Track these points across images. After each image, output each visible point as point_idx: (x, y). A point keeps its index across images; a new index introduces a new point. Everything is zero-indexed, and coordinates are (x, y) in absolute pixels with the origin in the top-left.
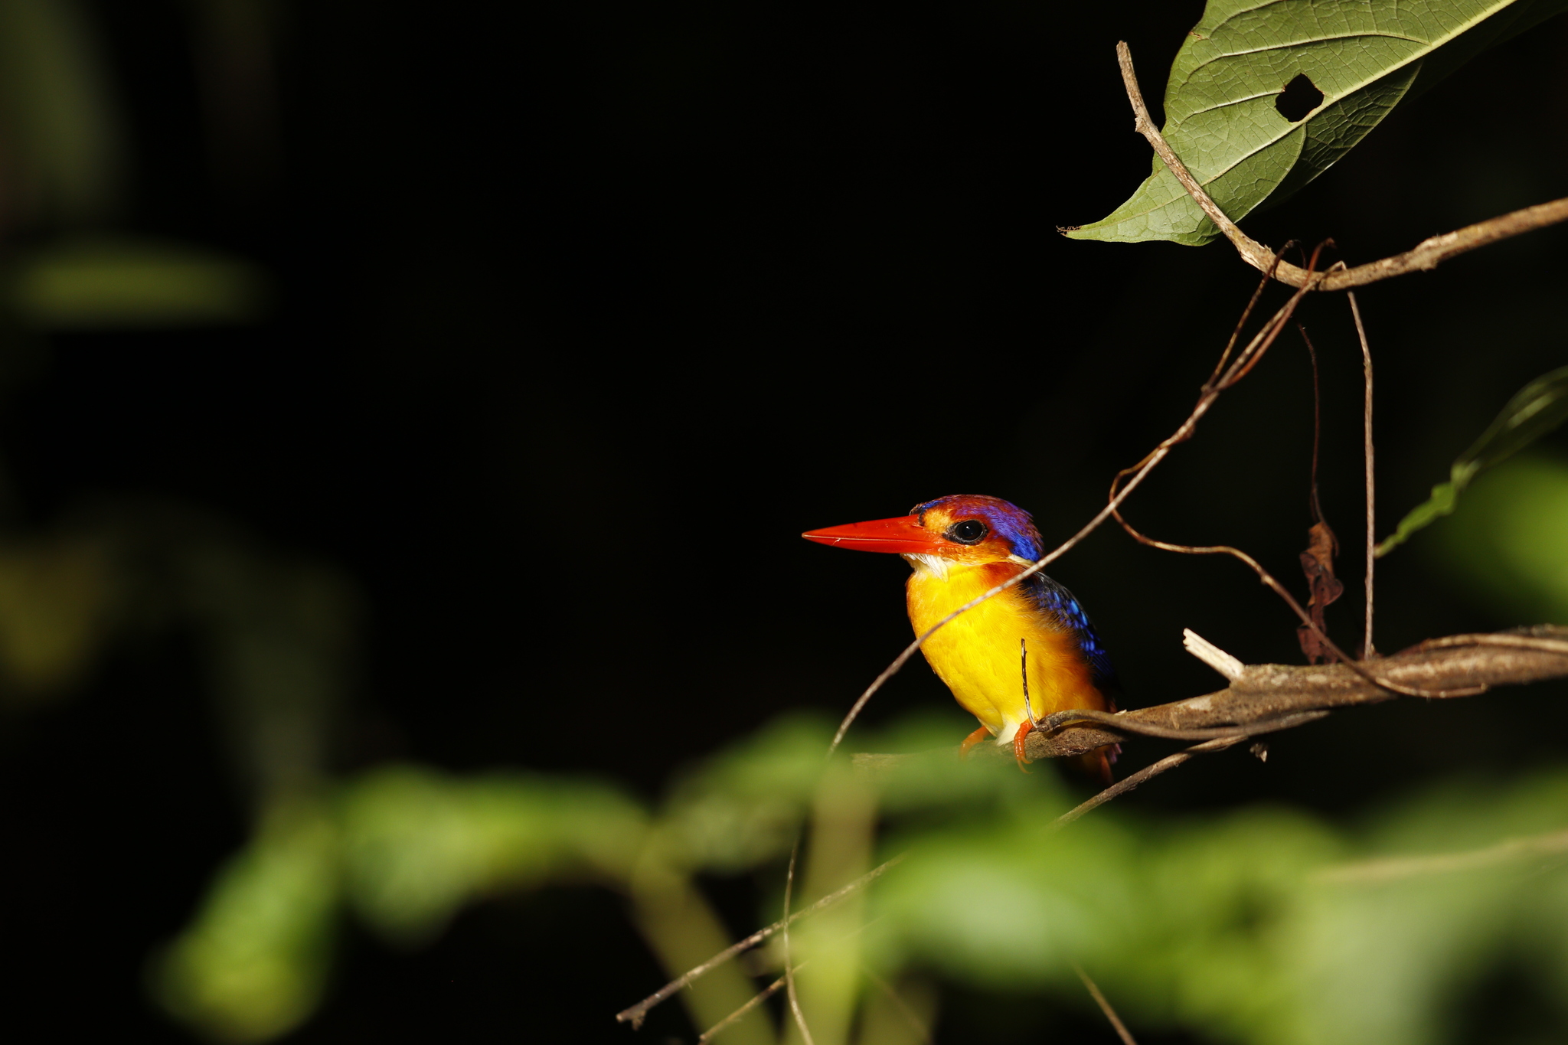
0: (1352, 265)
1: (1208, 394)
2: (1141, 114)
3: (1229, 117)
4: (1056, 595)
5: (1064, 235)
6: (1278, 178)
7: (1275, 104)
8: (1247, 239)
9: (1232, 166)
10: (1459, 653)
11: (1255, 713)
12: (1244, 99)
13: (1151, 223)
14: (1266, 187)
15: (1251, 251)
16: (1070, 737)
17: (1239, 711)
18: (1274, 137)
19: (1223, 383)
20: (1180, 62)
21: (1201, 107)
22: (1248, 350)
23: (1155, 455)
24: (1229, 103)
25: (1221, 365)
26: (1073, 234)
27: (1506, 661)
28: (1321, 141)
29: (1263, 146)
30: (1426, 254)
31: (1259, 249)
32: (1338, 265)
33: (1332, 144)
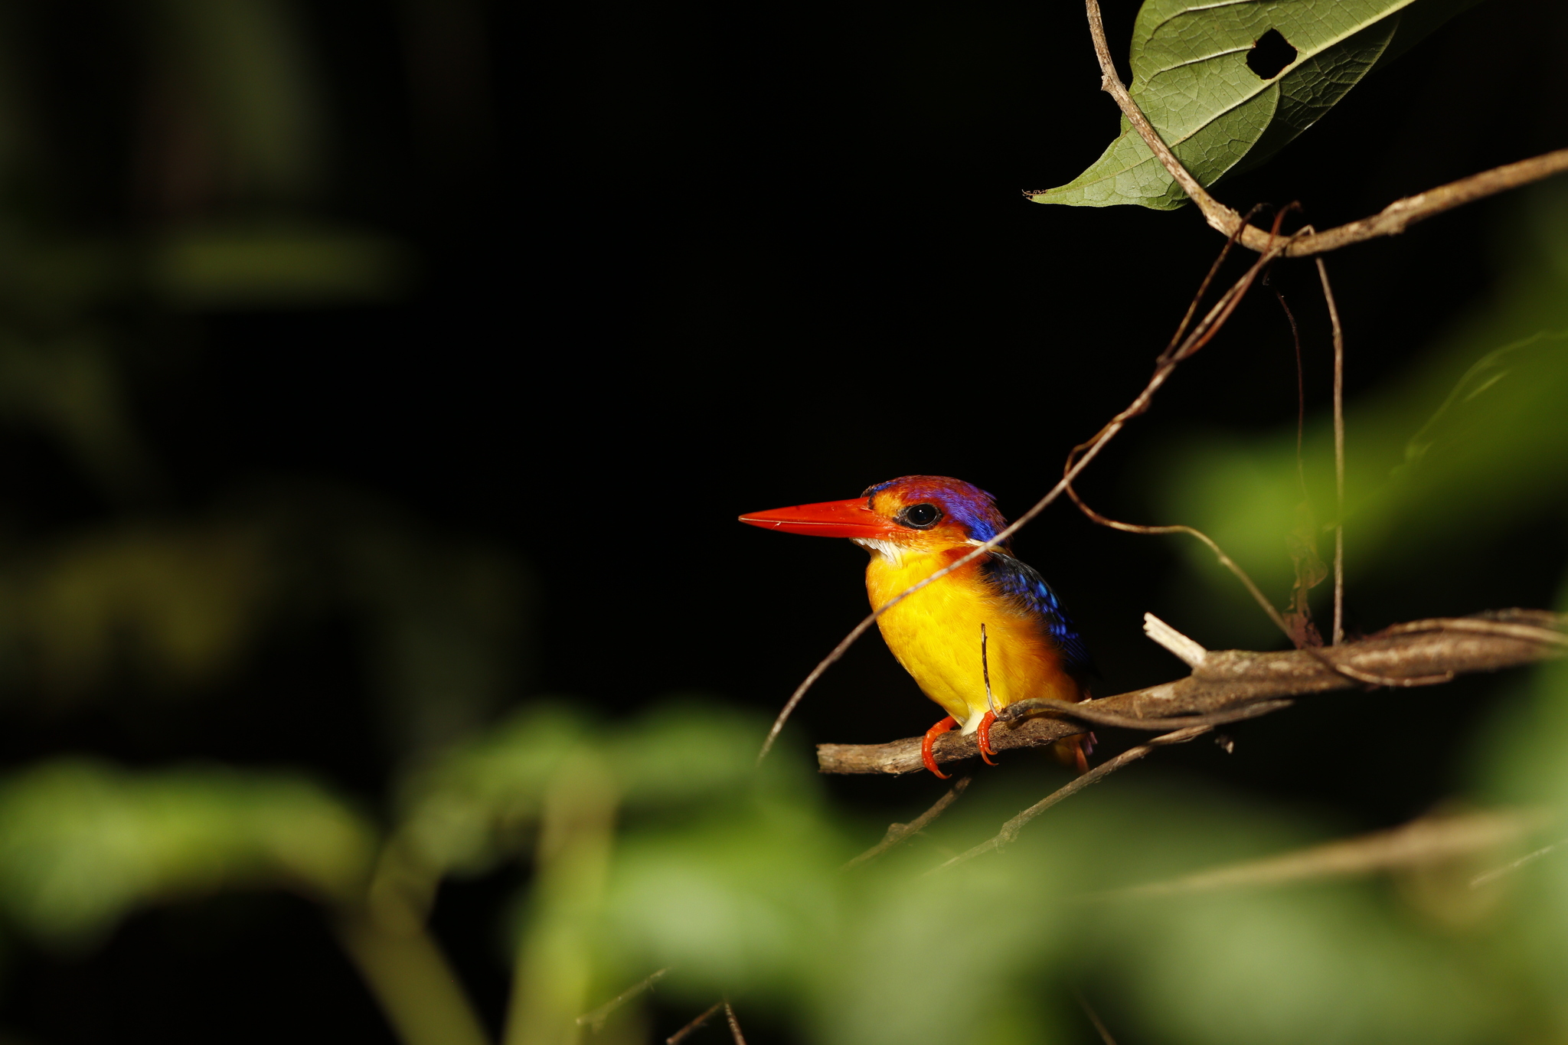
0: (1319, 230)
1: (1164, 366)
2: (1108, 70)
3: (1198, 75)
4: (1022, 577)
5: (1029, 199)
6: (1252, 139)
7: (1246, 61)
8: (1214, 203)
9: (1202, 126)
10: (1424, 639)
11: (1218, 702)
12: (1213, 56)
13: (1118, 186)
14: (1239, 148)
15: (1217, 216)
16: (1033, 727)
17: (1201, 699)
18: (1245, 95)
19: (1181, 354)
20: (1143, 17)
21: (1168, 64)
22: (1208, 319)
23: (1108, 430)
24: (1197, 60)
25: (1178, 335)
26: (1039, 198)
27: (1471, 647)
28: (1298, 99)
29: (1234, 105)
30: (1394, 217)
31: (1225, 213)
32: (1305, 229)
33: (1309, 102)
